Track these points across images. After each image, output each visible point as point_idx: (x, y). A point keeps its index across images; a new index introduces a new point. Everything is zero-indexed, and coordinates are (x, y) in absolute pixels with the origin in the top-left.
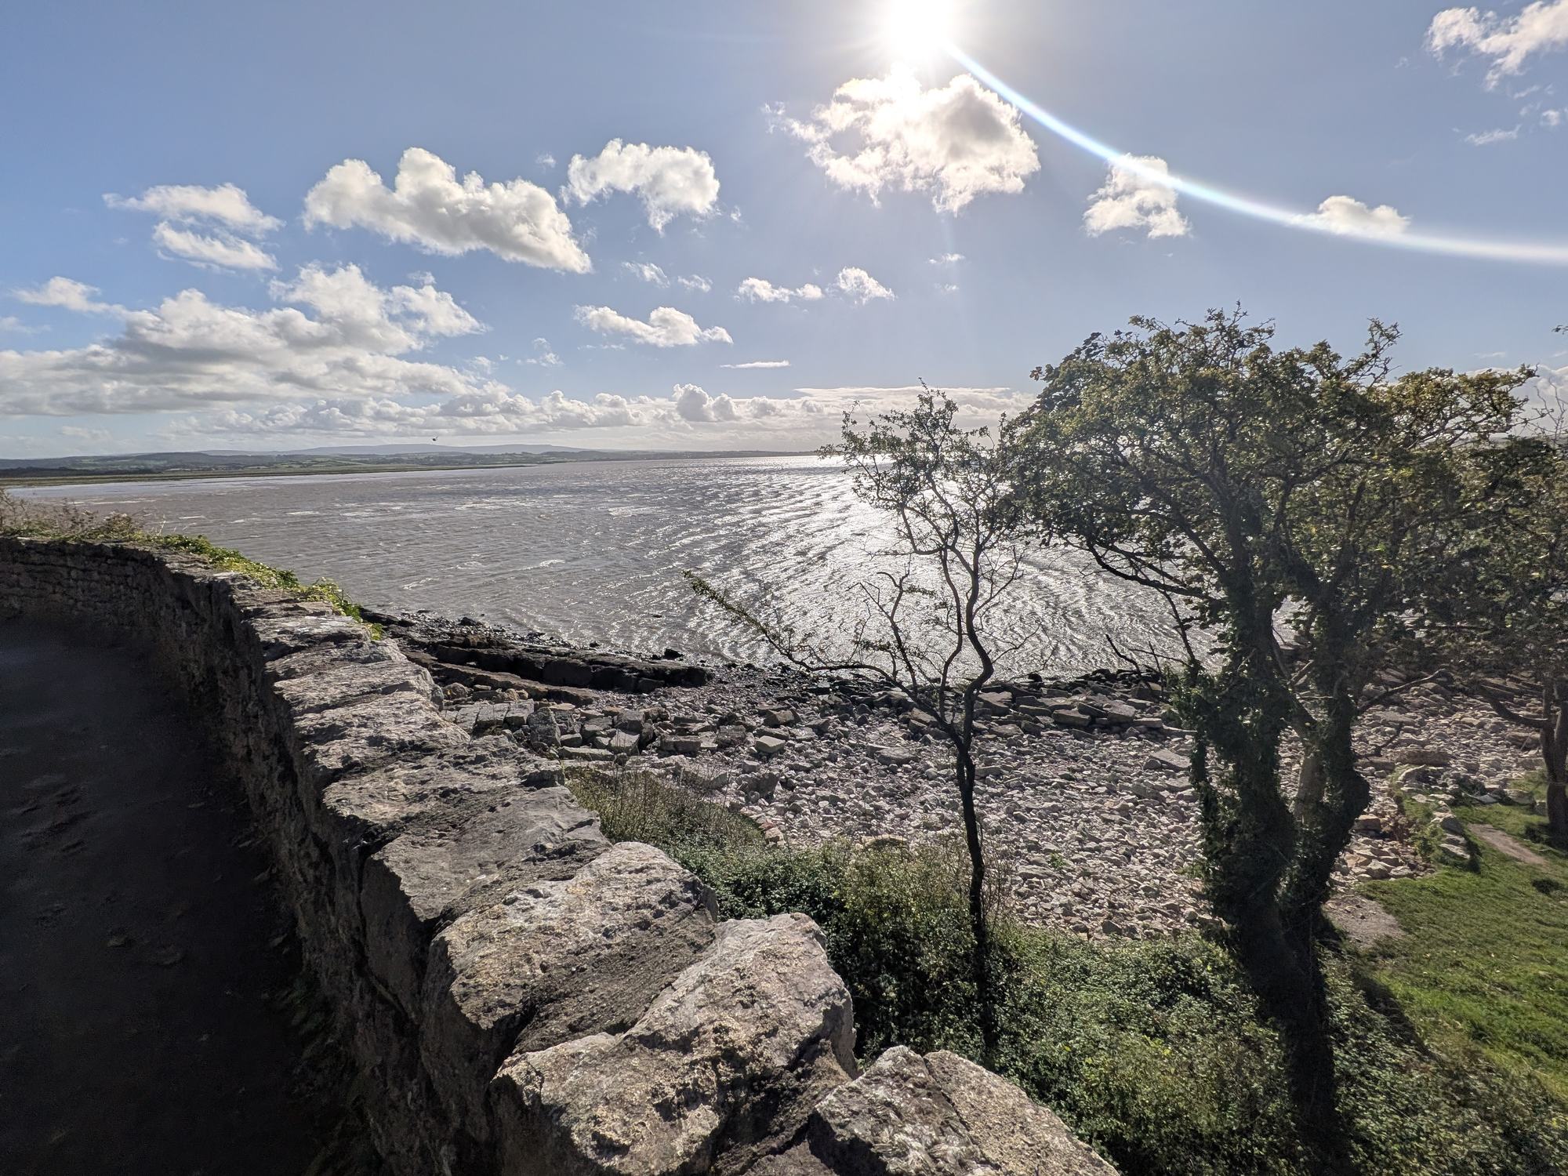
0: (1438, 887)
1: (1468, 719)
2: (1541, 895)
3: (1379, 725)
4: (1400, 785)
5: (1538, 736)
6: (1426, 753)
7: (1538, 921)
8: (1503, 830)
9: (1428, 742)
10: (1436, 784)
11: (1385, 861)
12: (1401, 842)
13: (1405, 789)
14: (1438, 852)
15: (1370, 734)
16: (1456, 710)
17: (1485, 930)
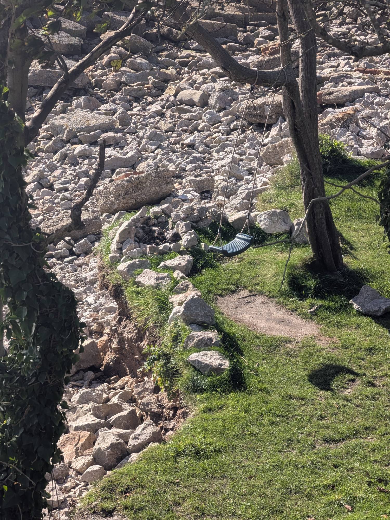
0: (198, 440)
1: (186, 94)
2: (322, 393)
3: (64, 143)
4: (115, 261)
5: (279, 98)
6: (140, 181)
7: (327, 441)
8: (262, 293)
9: (139, 159)
10: (164, 240)
11: (117, 424)
12: (134, 375)
13: (122, 266)
14: (187, 373)
15: (52, 168)
16: (167, 80)
17: (268, 492)
